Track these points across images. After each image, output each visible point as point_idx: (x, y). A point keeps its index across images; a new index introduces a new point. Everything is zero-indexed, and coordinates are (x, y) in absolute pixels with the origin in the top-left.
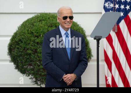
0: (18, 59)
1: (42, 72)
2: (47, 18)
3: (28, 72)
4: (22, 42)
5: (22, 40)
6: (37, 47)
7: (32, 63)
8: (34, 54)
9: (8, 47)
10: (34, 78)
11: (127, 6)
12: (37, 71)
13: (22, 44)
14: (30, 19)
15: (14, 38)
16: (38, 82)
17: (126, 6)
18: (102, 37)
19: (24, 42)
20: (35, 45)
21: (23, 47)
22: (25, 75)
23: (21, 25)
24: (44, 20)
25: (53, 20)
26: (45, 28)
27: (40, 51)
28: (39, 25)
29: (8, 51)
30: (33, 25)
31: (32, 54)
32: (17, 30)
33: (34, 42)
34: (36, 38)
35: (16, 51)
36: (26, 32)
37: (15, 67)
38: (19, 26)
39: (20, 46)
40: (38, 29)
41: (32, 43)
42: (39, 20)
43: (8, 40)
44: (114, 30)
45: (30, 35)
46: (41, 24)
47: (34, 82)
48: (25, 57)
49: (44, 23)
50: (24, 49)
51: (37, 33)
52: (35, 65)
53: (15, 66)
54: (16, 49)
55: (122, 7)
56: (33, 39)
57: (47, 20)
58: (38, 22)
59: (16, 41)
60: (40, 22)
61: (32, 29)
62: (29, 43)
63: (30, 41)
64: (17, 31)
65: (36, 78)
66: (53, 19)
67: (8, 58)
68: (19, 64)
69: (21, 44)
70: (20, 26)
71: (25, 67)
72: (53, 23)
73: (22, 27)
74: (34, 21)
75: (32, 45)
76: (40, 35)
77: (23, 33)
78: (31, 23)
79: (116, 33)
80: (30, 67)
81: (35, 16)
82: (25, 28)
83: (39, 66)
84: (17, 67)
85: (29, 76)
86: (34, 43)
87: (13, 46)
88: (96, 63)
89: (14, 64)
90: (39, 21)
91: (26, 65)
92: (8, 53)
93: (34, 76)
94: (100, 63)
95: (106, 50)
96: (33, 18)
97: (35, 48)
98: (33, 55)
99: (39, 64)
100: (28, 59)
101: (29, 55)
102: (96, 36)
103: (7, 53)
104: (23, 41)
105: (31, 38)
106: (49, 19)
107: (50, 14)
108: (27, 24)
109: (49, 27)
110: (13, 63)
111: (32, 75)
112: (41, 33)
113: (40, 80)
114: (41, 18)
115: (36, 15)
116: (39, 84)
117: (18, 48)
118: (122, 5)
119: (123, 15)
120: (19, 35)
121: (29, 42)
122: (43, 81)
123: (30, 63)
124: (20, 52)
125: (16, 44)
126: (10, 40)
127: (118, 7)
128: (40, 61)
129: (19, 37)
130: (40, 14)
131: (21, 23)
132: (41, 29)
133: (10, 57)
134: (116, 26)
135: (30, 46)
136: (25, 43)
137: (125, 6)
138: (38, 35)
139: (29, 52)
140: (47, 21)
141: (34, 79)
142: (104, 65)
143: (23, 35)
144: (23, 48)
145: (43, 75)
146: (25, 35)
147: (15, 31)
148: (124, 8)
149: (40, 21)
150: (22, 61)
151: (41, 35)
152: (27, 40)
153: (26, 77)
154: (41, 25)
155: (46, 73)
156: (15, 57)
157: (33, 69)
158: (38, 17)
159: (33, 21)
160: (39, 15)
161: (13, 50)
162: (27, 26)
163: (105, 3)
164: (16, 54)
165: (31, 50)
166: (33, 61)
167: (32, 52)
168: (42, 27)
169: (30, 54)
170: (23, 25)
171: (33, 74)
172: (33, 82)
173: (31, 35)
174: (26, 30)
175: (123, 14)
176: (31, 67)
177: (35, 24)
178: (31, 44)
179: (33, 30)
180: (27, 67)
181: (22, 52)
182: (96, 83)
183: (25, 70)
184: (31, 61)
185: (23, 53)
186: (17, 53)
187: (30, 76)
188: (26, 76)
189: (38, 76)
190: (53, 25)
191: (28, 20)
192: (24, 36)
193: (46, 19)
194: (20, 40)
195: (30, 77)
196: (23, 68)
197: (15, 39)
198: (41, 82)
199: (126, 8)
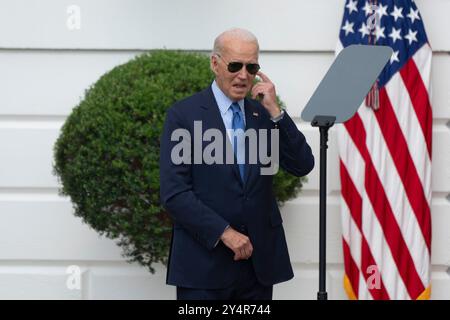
0: (85, 186)
1: (156, 225)
2: (173, 65)
3: (114, 224)
4: (96, 135)
5: (98, 129)
6: (142, 150)
7: (124, 198)
8: (133, 171)
9: (56, 148)
10: (131, 242)
11: (410, 31)
12: (139, 223)
13: (98, 140)
14: (120, 66)
15: (74, 125)
16: (144, 256)
17: (408, 33)
18: (334, 118)
19: (102, 136)
20: (136, 146)
21: (100, 149)
22: (105, 233)
23: (96, 85)
24: (163, 71)
25: (189, 71)
26: (166, 95)
27: (150, 162)
28: (147, 85)
29: (54, 163)
30: (131, 85)
31: (127, 173)
32: (83, 99)
33: (133, 134)
34: (139, 123)
35: (79, 163)
36: (110, 105)
37: (74, 211)
38: (89, 88)
39: (92, 148)
40: (146, 98)
41: (128, 137)
42: (147, 71)
43: (54, 130)
44: (369, 104)
45: (121, 116)
46: (156, 81)
47: (132, 255)
48: (106, 179)
49: (163, 80)
50: (103, 158)
51: (143, 109)
52: (135, 204)
53: (76, 205)
54: (79, 156)
55: (395, 35)
56: (129, 125)
57: (171, 69)
58: (147, 78)
59: (78, 132)
60: (153, 77)
61: (128, 97)
62: (119, 140)
63: (121, 133)
64: (83, 103)
65: (138, 244)
66: (189, 67)
67: (56, 182)
68: (88, 201)
69: (94, 142)
70: (91, 89)
71: (104, 209)
72: (189, 81)
73: (96, 91)
74: (134, 73)
75: (126, 146)
76: (150, 116)
77: (100, 107)
78: (125, 80)
79: (376, 112)
80: (120, 211)
81: (136, 57)
82: (106, 94)
83: (146, 207)
84: (82, 211)
85: (115, 236)
86: (133, 139)
87: (71, 147)
88: (316, 200)
89: (74, 200)
90: (149, 75)
91: (110, 204)
92: (55, 167)
93: (131, 237)
94: (330, 200)
95: (344, 161)
96: (129, 64)
97: (136, 154)
98: (130, 175)
99: (147, 201)
100: (115, 185)
101: (115, 173)
102: (317, 117)
103: (51, 169)
104: (101, 132)
105: (125, 124)
106: (178, 66)
107: (182, 54)
108: (114, 84)
109: (177, 91)
110: (69, 198)
111: (125, 235)
112: (154, 111)
113: (150, 248)
114: (156, 64)
115: (139, 55)
116: (147, 261)
117: (85, 154)
118: (394, 30)
119: (397, 59)
120: (87, 116)
121: (118, 134)
122: (159, 251)
123: (120, 198)
124: (91, 164)
125: (78, 140)
126: (62, 129)
127: (383, 36)
128: (149, 191)
129: (87, 119)
130: (153, 52)
131: (95, 78)
132: (155, 98)
133: (62, 179)
134: (377, 92)
135: (122, 148)
136: (106, 137)
137: (404, 33)
138: (144, 114)
139: (118, 164)
140: (172, 72)
141: (132, 247)
142: (340, 207)
143: (99, 114)
144: (100, 154)
145: (156, 235)
146: (107, 116)
147: (76, 102)
148: (400, 37)
149: (152, 73)
150: (95, 191)
151: (155, 116)
152: (112, 131)
153: (109, 240)
154: (155, 85)
155: (166, 229)
156: (77, 179)
157: (128, 218)
158: (145, 63)
159: (129, 74)
160: (149, 55)
161: (69, 160)
162: (113, 89)
163: (344, 24)
164: (79, 171)
165: (123, 159)
166: (130, 193)
167: (126, 164)
168: (156, 91)
169: (120, 172)
170: (100, 84)
171: (129, 231)
172: (128, 255)
173: (124, 113)
174: (109, 100)
175: (398, 56)
176: (124, 210)
177: (136, 82)
178: (124, 141)
179: (130, 100)
180: (112, 209)
181: (96, 165)
182: (318, 261)
183: (104, 219)
184: (124, 192)
185: (98, 168)
186: (81, 169)
187: (121, 236)
188: (108, 236)
189: (142, 237)
190: (190, 84)
191: (116, 71)
192: (104, 116)
193: (170, 66)
194: (91, 130)
195: (118, 240)
196: (98, 213)
197: (78, 126)
198: (152, 254)
199: (407, 37)
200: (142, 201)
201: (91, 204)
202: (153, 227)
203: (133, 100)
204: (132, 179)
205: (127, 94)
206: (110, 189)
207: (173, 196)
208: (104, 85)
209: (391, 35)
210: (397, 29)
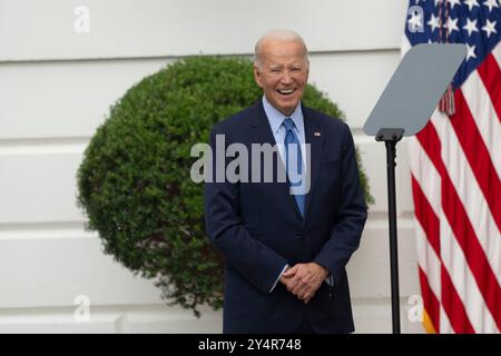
0: (115, 219)
1: (199, 260)
2: (211, 73)
3: (150, 262)
4: (126, 159)
5: (126, 151)
6: (180, 175)
7: (161, 230)
8: (169, 199)
9: (79, 176)
10: (171, 281)
11: (488, 22)
12: (180, 259)
13: (128, 164)
14: (150, 77)
15: (99, 148)
16: (187, 297)
17: (485, 24)
18: (403, 131)
19: (132, 160)
20: (172, 170)
21: (130, 175)
22: (141, 273)
23: (122, 100)
24: (200, 81)
25: (230, 80)
26: (205, 109)
27: (190, 188)
28: (183, 97)
29: (78, 193)
30: (164, 99)
31: (163, 201)
32: (109, 116)
33: (168, 156)
34: (175, 143)
35: (106, 192)
36: (140, 123)
37: (103, 248)
38: (114, 104)
39: (121, 174)
40: (181, 113)
41: (162, 159)
42: (182, 82)
43: (77, 154)
44: (443, 108)
45: (153, 134)
46: (192, 93)
47: (172, 296)
48: (139, 209)
49: (200, 91)
50: (134, 185)
51: (179, 126)
52: (174, 237)
53: (105, 241)
54: (107, 184)
55: (471, 26)
56: (163, 146)
57: (209, 79)
58: (182, 89)
59: (104, 157)
60: (188, 88)
61: (161, 112)
62: (152, 163)
63: (154, 155)
64: (108, 122)
65: (179, 284)
66: (231, 75)
67: (81, 215)
68: (119, 236)
69: (123, 167)
70: (118, 105)
71: (139, 244)
72: (230, 91)
73: (124, 107)
74: (167, 83)
75: (161, 170)
76: (188, 134)
77: (129, 126)
78: (156, 93)
79: (452, 119)
80: (156, 245)
81: (169, 66)
82: (136, 110)
83: (187, 240)
84: (112, 248)
85: (153, 276)
86: (168, 162)
87: (97, 174)
88: (385, 225)
89: (102, 235)
90: (184, 86)
91: (144, 238)
92: (79, 198)
93: (171, 276)
94: (400, 224)
95: (417, 178)
96: (161, 74)
97: (173, 179)
98: (167, 204)
99: (188, 233)
100: (150, 215)
101: (151, 202)
102: (382, 130)
103: (75, 200)
104: (130, 155)
105: (158, 145)
106: (217, 75)
107: (221, 60)
108: (143, 97)
109: (218, 103)
110: (96, 234)
111: (164, 274)
112: (192, 127)
113: (194, 287)
114: (192, 73)
115: (172, 63)
116: (191, 303)
117: (113, 181)
118: (469, 21)
119: (474, 55)
120: (114, 137)
121: (151, 157)
122: (204, 290)
123: (156, 231)
124: (120, 192)
125: (104, 165)
126: (86, 153)
127: (456, 28)
128: (190, 222)
129: (114, 141)
130: (188, 59)
131: (122, 93)
132: (192, 112)
133: (88, 212)
134: (451, 95)
135: (156, 173)
136: (137, 160)
137: (481, 24)
138: (180, 131)
139: (153, 191)
140: (211, 81)
141: (172, 288)
142: (414, 230)
143: (128, 134)
144: (131, 179)
145: (200, 272)
146: (137, 135)
147: (101, 121)
148: (476, 29)
149: (188, 83)
150: (128, 224)
151: (193, 134)
152: (143, 153)
153: (145, 280)
154: (191, 98)
155: (211, 265)
156: (105, 211)
157: (166, 253)
158: (179, 72)
159: (161, 85)
160: (183, 62)
161: (96, 189)
162: (142, 103)
163: (409, 17)
164: (107, 202)
165: (159, 185)
166: (167, 224)
167: (162, 192)
168: (193, 104)
169: (155, 201)
170: (127, 98)
171: (168, 269)
172: (168, 297)
173: (157, 132)
174: (139, 117)
175: (475, 52)
176: (161, 244)
177: (169, 95)
178: (158, 165)
179: (163, 117)
180: (147, 245)
181: (127, 194)
183: (139, 257)
184: (160, 224)
185: (130, 197)
186: (110, 199)
187: (159, 275)
188: (144, 275)
189: (184, 276)
190: (232, 95)
191: (145, 82)
192: (133, 136)
193: (208, 76)
194: (119, 153)
195: (156, 279)
196: (131, 249)
197: (103, 149)
198: (196, 295)
199: (485, 29)
200: (182, 233)
201: (122, 238)
202: (197, 263)
203: (167, 116)
204: (170, 208)
205: (159, 109)
206: (144, 221)
207: (224, 231)
208: (132, 100)
209: (466, 27)
210: (472, 20)
